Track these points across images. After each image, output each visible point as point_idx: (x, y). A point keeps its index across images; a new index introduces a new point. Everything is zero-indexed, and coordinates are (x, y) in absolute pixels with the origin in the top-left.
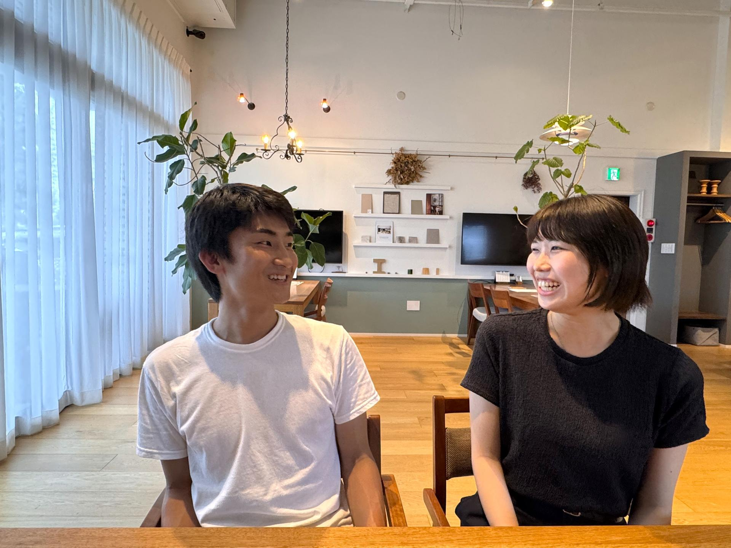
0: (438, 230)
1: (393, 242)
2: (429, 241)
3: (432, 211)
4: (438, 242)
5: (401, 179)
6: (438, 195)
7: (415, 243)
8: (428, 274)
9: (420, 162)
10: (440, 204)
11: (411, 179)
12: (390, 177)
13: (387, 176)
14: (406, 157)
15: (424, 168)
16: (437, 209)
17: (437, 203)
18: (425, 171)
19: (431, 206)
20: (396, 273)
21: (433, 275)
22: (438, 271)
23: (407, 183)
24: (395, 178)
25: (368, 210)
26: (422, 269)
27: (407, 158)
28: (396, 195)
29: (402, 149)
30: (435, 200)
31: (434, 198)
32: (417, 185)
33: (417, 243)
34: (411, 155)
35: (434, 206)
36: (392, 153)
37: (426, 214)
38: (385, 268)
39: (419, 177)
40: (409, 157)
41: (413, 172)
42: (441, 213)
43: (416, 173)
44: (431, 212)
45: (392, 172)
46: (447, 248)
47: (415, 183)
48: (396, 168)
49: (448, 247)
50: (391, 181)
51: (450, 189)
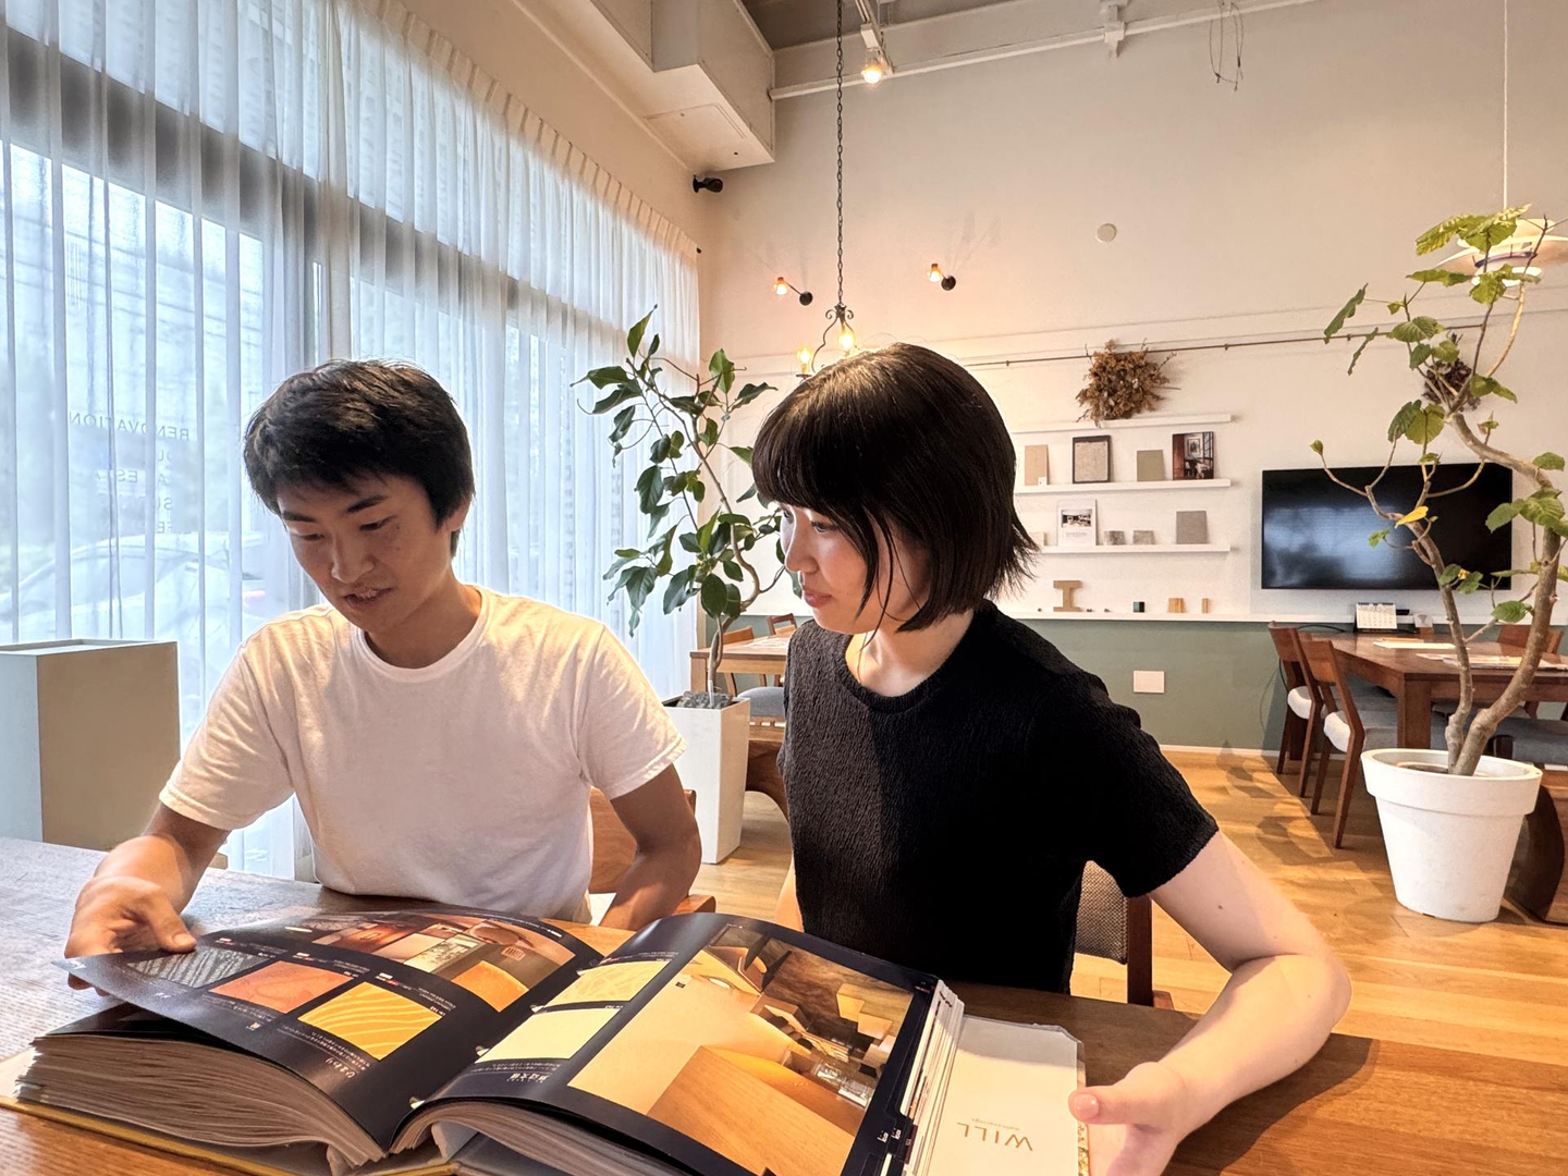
0: (1204, 514)
1: (1098, 543)
2: (1182, 538)
3: (1187, 470)
4: (1204, 539)
5: (1111, 408)
6: (1201, 437)
7: (1147, 543)
8: (1182, 612)
9: (1155, 367)
10: (1207, 456)
11: (1133, 405)
12: (1087, 406)
13: (1079, 404)
14: (1118, 361)
15: (1165, 380)
16: (1199, 467)
17: (1198, 454)
18: (1166, 385)
19: (1185, 461)
20: (1106, 610)
21: (1194, 613)
22: (1206, 604)
23: (1127, 415)
24: (1097, 406)
25: (1040, 479)
26: (1167, 601)
27: (1122, 363)
28: (1101, 443)
29: (1111, 345)
30: (1194, 448)
31: (1191, 442)
32: (1150, 417)
33: (1153, 543)
34: (1131, 354)
35: (1192, 460)
36: (1088, 356)
37: (1174, 479)
38: (1081, 599)
39: (1153, 402)
40: (1126, 359)
41: (1137, 390)
42: (1209, 474)
43: (1145, 392)
44: (1186, 474)
45: (1088, 394)
46: (1227, 552)
47: (1146, 413)
48: (1098, 386)
49: (1229, 550)
50: (1089, 414)
51: (1229, 419)
